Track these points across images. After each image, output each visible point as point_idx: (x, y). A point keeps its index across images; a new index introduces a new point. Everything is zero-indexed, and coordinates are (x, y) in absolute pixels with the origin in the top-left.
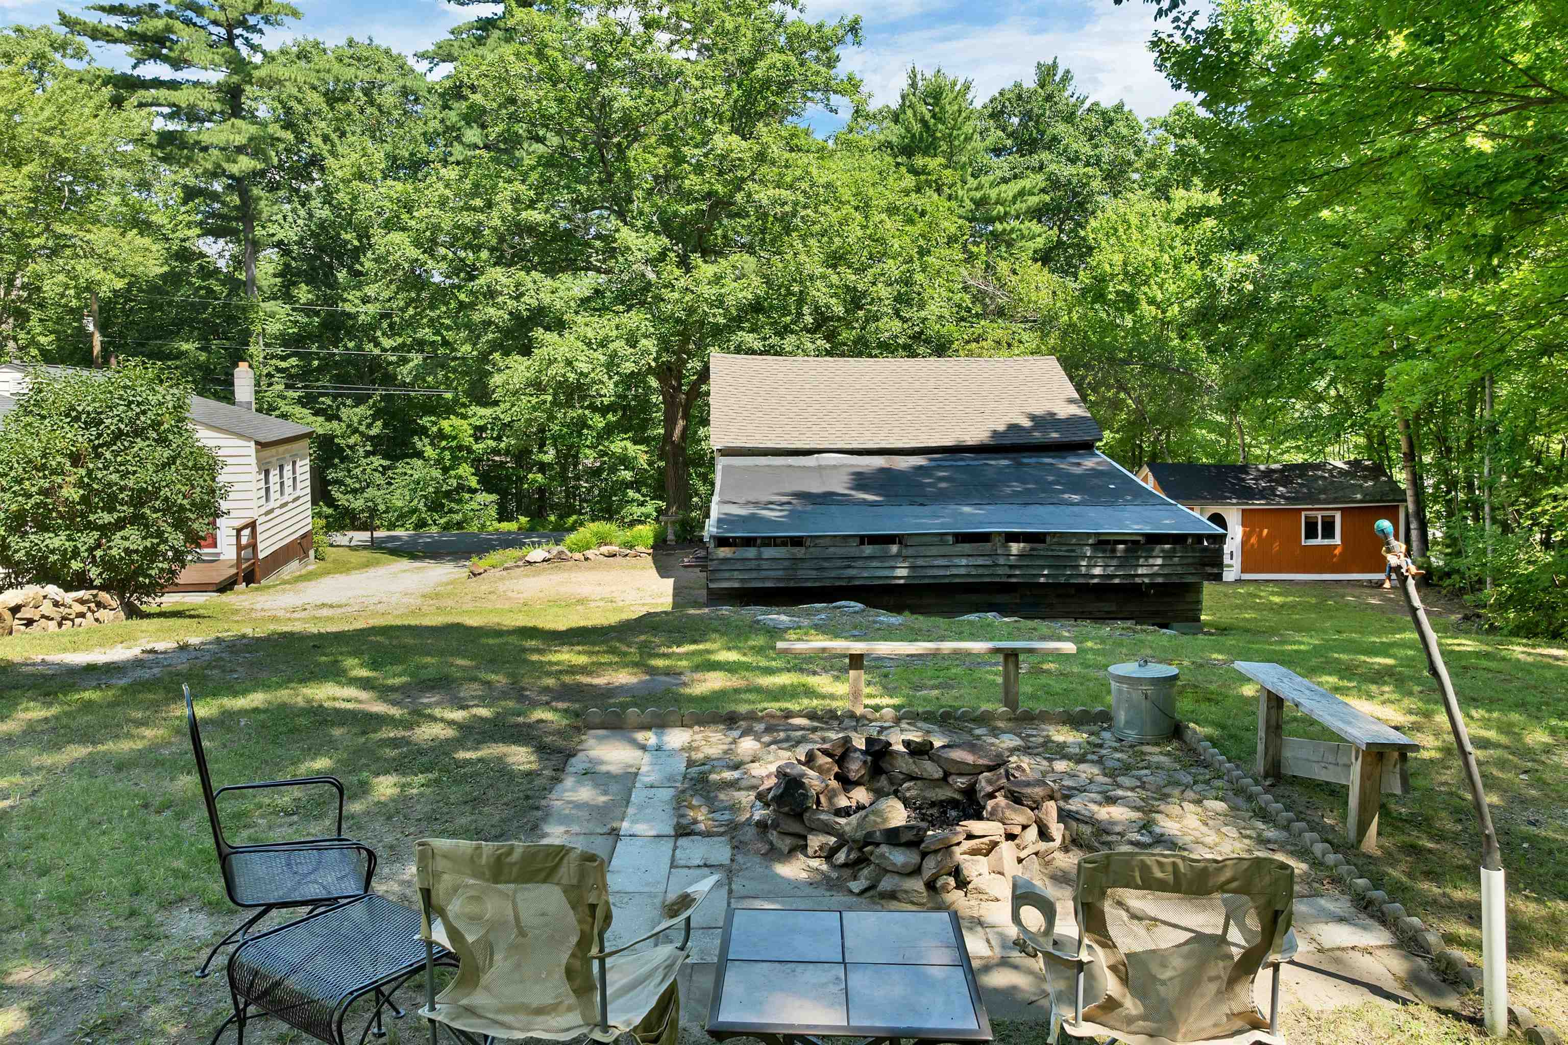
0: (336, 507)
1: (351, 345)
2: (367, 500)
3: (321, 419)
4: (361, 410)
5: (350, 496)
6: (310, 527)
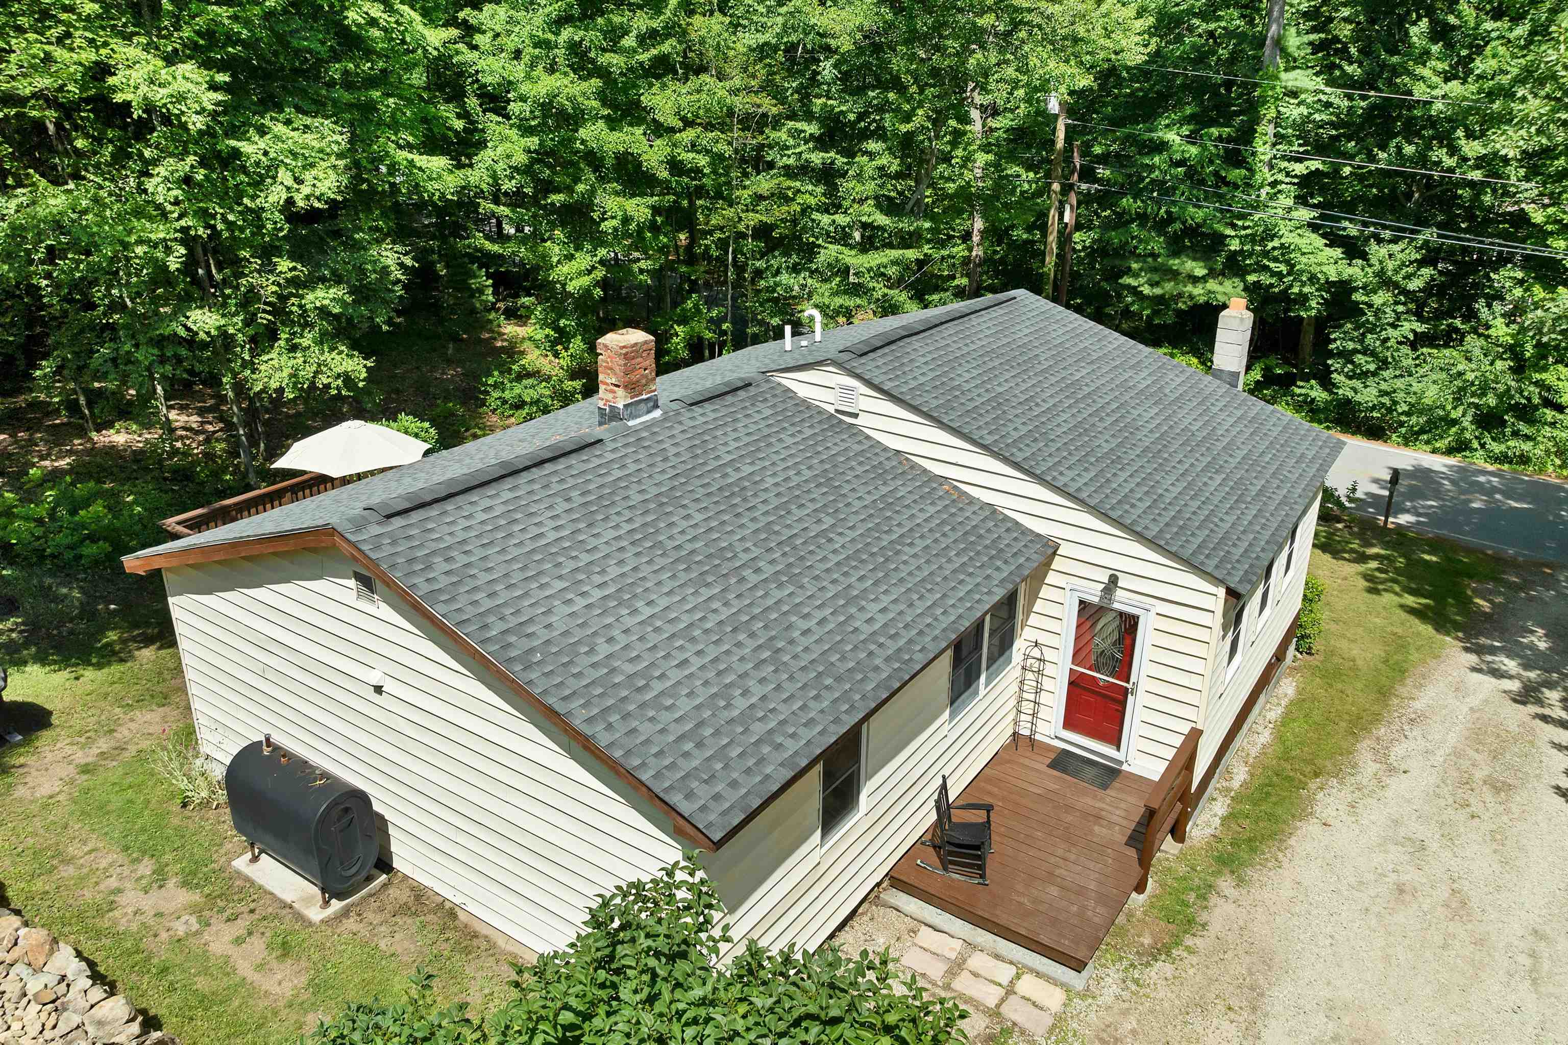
2: (1382, 392)
5: (1357, 383)
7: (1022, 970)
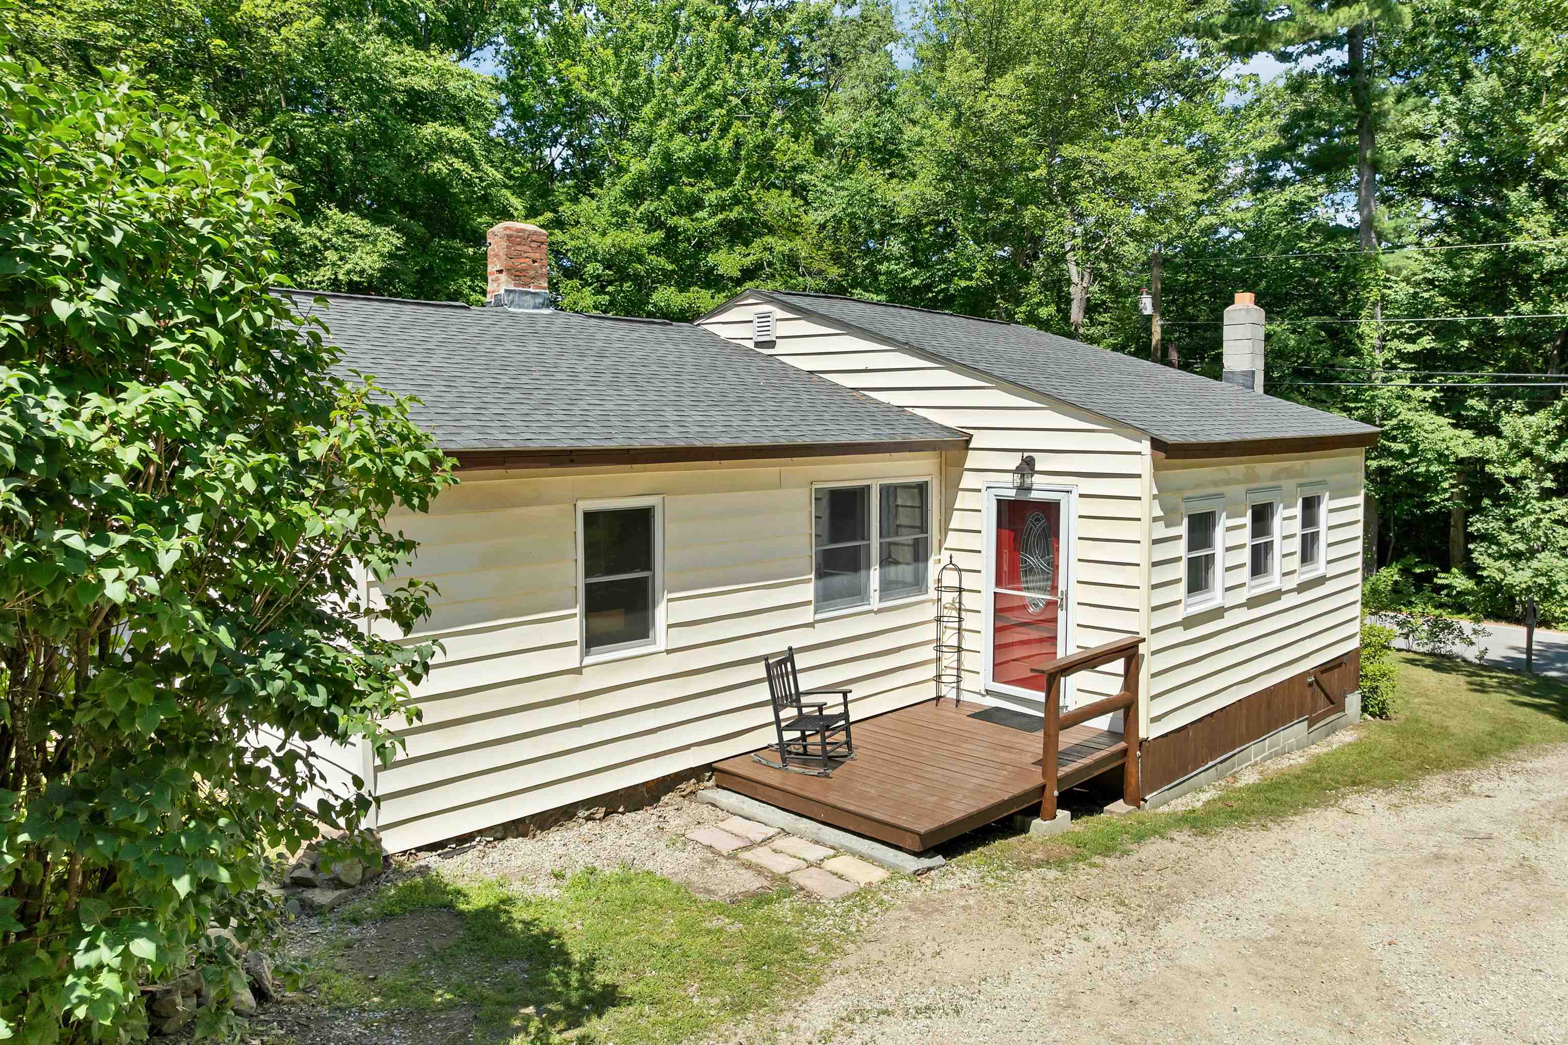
0: (1480, 580)
1: (1526, 308)
2: (1537, 573)
3: (1468, 434)
4: (1540, 419)
5: (1506, 564)
6: (1355, 644)
7: (837, 851)
